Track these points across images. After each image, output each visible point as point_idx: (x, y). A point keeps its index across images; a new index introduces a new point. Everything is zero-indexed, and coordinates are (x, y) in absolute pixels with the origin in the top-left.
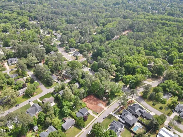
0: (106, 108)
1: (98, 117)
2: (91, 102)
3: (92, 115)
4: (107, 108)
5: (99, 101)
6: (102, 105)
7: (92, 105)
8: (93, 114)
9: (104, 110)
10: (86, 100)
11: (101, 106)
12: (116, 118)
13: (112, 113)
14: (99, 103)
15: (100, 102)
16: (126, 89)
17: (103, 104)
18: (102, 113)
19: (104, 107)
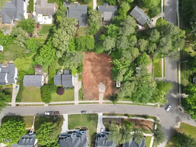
0: (101, 101)
1: (79, 103)
2: (96, 70)
3: (75, 92)
4: (104, 101)
5: (109, 79)
6: (104, 91)
7: (92, 75)
8: (78, 92)
9: (96, 101)
10: (94, 58)
11: (100, 90)
12: (96, 127)
13: (100, 115)
14: (104, 82)
15: (106, 84)
16: (175, 96)
17: (106, 91)
18: (88, 103)
19: (101, 96)
